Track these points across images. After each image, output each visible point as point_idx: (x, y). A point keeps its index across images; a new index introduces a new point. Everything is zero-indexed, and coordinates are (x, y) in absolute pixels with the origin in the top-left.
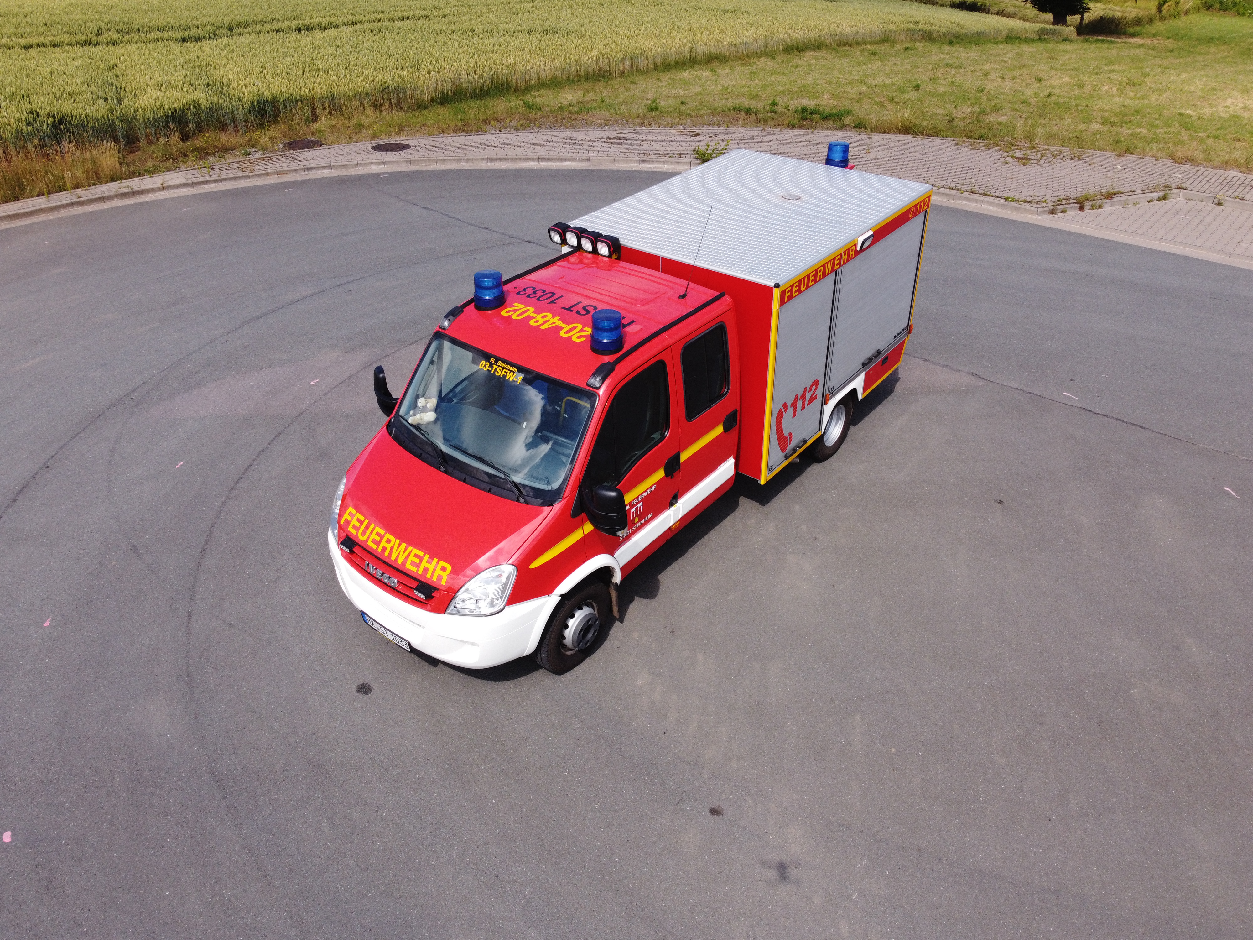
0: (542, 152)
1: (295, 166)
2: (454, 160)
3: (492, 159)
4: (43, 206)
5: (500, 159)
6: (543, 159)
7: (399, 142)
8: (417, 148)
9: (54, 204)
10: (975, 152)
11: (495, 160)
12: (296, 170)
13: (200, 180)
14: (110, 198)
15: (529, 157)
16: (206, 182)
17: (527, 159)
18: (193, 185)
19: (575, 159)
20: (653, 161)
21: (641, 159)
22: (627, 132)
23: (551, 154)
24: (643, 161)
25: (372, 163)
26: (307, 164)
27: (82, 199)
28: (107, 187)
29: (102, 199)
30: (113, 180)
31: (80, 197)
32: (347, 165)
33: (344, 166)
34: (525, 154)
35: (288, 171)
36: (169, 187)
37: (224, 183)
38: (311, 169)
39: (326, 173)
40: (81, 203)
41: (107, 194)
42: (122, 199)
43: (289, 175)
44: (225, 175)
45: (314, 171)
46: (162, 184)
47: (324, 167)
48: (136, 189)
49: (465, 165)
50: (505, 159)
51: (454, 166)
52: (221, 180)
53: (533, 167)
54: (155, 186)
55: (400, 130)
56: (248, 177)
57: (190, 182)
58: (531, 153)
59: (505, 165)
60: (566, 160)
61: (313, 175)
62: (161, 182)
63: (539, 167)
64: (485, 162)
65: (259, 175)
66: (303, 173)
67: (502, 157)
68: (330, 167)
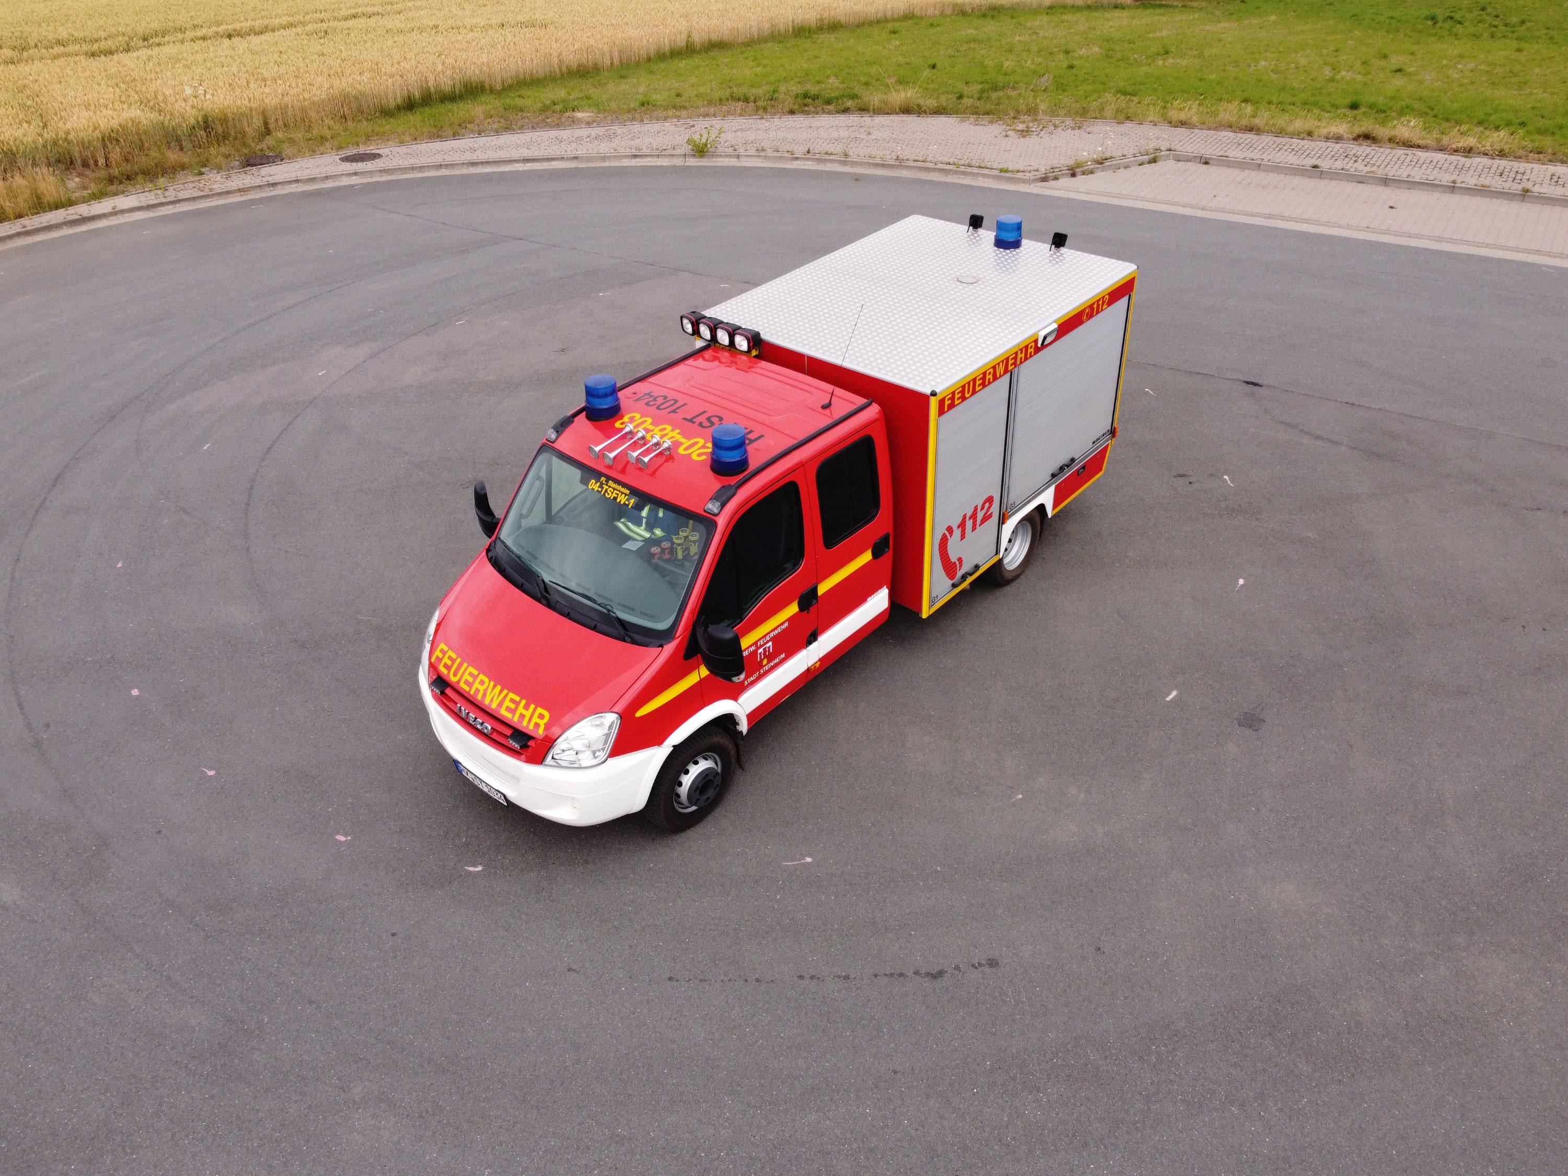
3: (473, 163)
6: (528, 161)
7: (368, 152)
8: (390, 156)
10: (978, 127)
11: (477, 164)
12: (260, 186)
13: (155, 202)
14: (58, 226)
15: (514, 159)
16: (162, 204)
18: (149, 207)
19: (563, 158)
20: (646, 156)
21: (633, 153)
22: (617, 129)
24: (635, 156)
25: (343, 175)
26: (270, 180)
27: (28, 229)
28: (53, 215)
29: (49, 228)
30: (57, 208)
31: (24, 227)
32: (315, 178)
33: (313, 180)
34: (508, 155)
35: (251, 187)
36: (122, 212)
37: (182, 204)
38: (276, 184)
39: (293, 188)
40: (28, 233)
41: (55, 222)
42: (71, 226)
43: (252, 192)
44: (181, 195)
45: (279, 187)
46: (113, 209)
47: (290, 182)
48: (85, 215)
49: (445, 172)
51: (433, 172)
52: (179, 201)
54: (105, 211)
55: (368, 138)
56: (207, 196)
57: (144, 205)
59: (488, 169)
60: (553, 159)
61: (279, 191)
62: (112, 207)
63: (525, 168)
65: (219, 194)
66: (267, 189)
67: (484, 161)
68: (297, 181)
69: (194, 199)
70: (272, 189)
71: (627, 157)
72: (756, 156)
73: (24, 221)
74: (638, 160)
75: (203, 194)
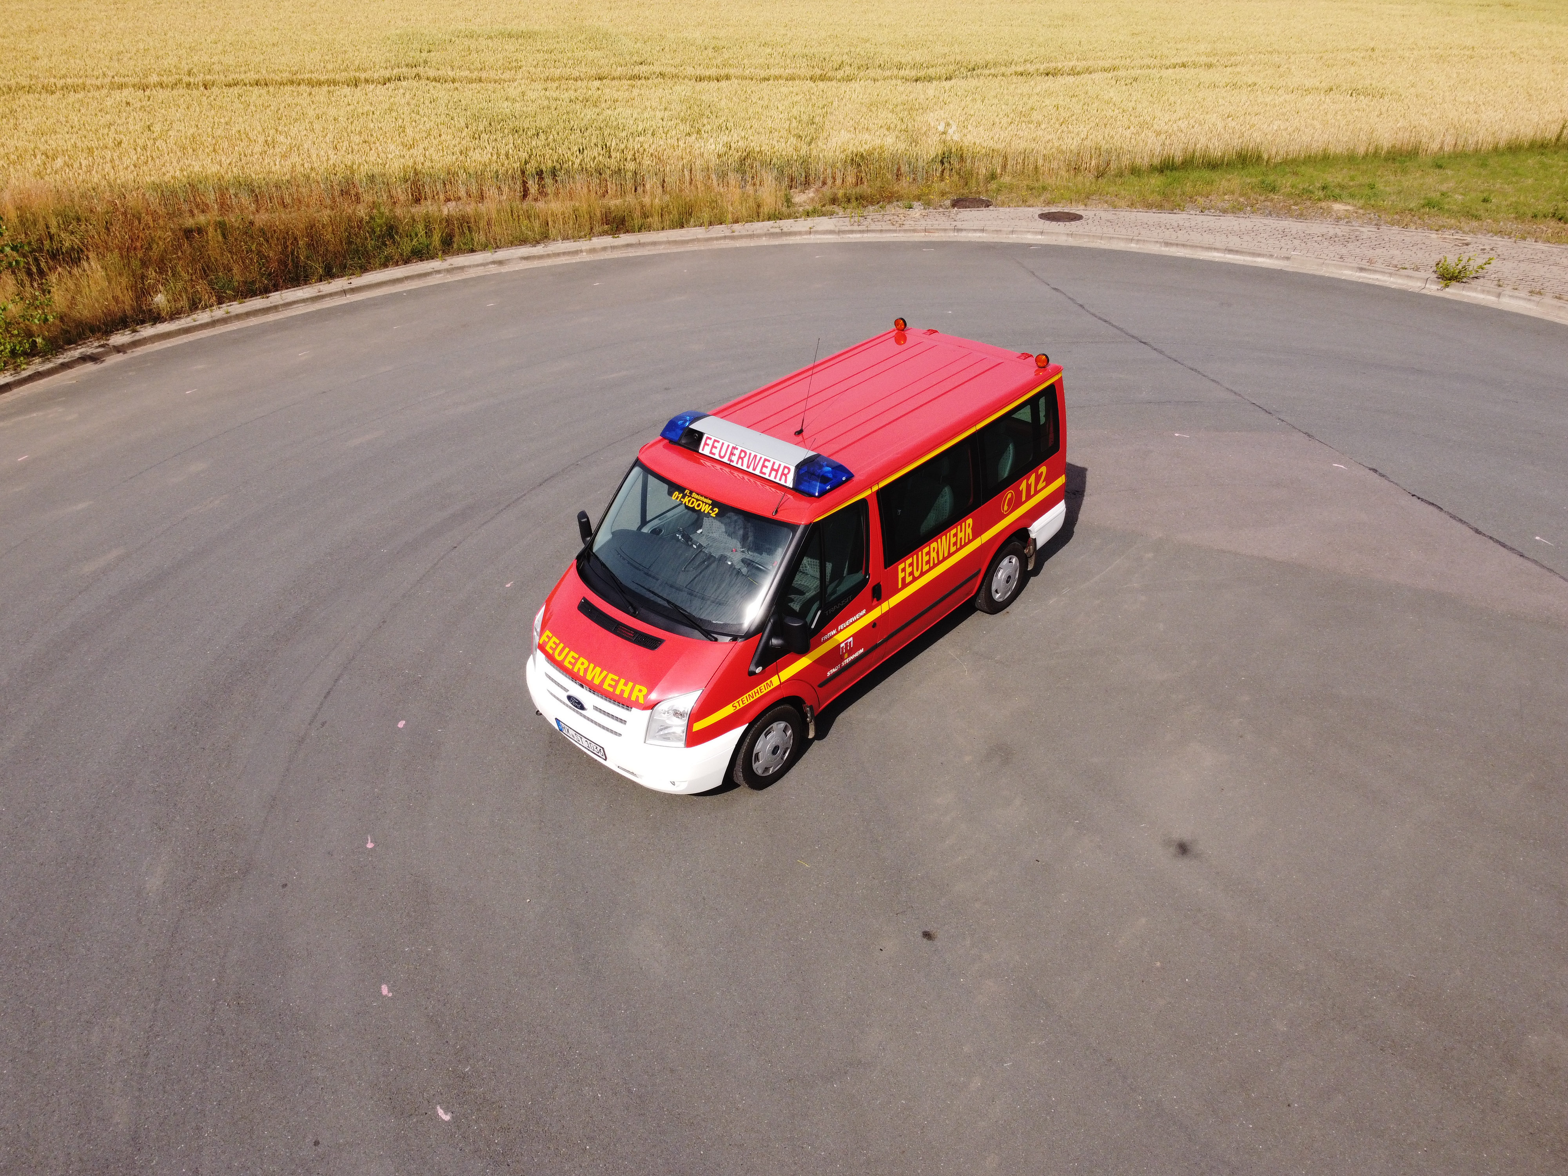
0: (1231, 243)
2: (1123, 239)
3: (1169, 243)
4: (700, 236)
5: (1177, 245)
6: (1230, 251)
7: (1072, 211)
8: (1089, 220)
9: (709, 236)
11: (1171, 244)
12: (945, 229)
13: (847, 229)
14: (759, 236)
15: (1214, 246)
16: (852, 232)
17: (1209, 249)
18: (840, 232)
19: (1271, 256)
20: (1375, 271)
21: (1360, 266)
24: (1361, 269)
25: (1029, 232)
26: (959, 225)
27: (735, 234)
29: (751, 236)
30: (769, 219)
31: (733, 232)
32: (1000, 231)
33: (998, 231)
34: (1211, 242)
35: (937, 229)
36: (817, 232)
38: (961, 230)
39: (975, 236)
40: (732, 238)
41: (759, 232)
42: (772, 239)
43: (936, 235)
45: (964, 234)
46: (810, 228)
47: (976, 230)
48: (785, 230)
49: (1133, 247)
50: (1183, 245)
51: (1120, 246)
52: (868, 231)
53: (1213, 259)
54: (803, 229)
56: (895, 231)
57: (837, 229)
58: (1218, 242)
60: (1259, 255)
61: (963, 237)
62: (811, 226)
63: (1226, 261)
64: (1158, 245)
65: (905, 231)
66: (952, 234)
67: (1180, 242)
68: (983, 230)
69: (881, 231)
70: (956, 234)
71: (1352, 268)
72: (1525, 299)
73: (736, 227)
74: (1363, 274)
75: (892, 228)
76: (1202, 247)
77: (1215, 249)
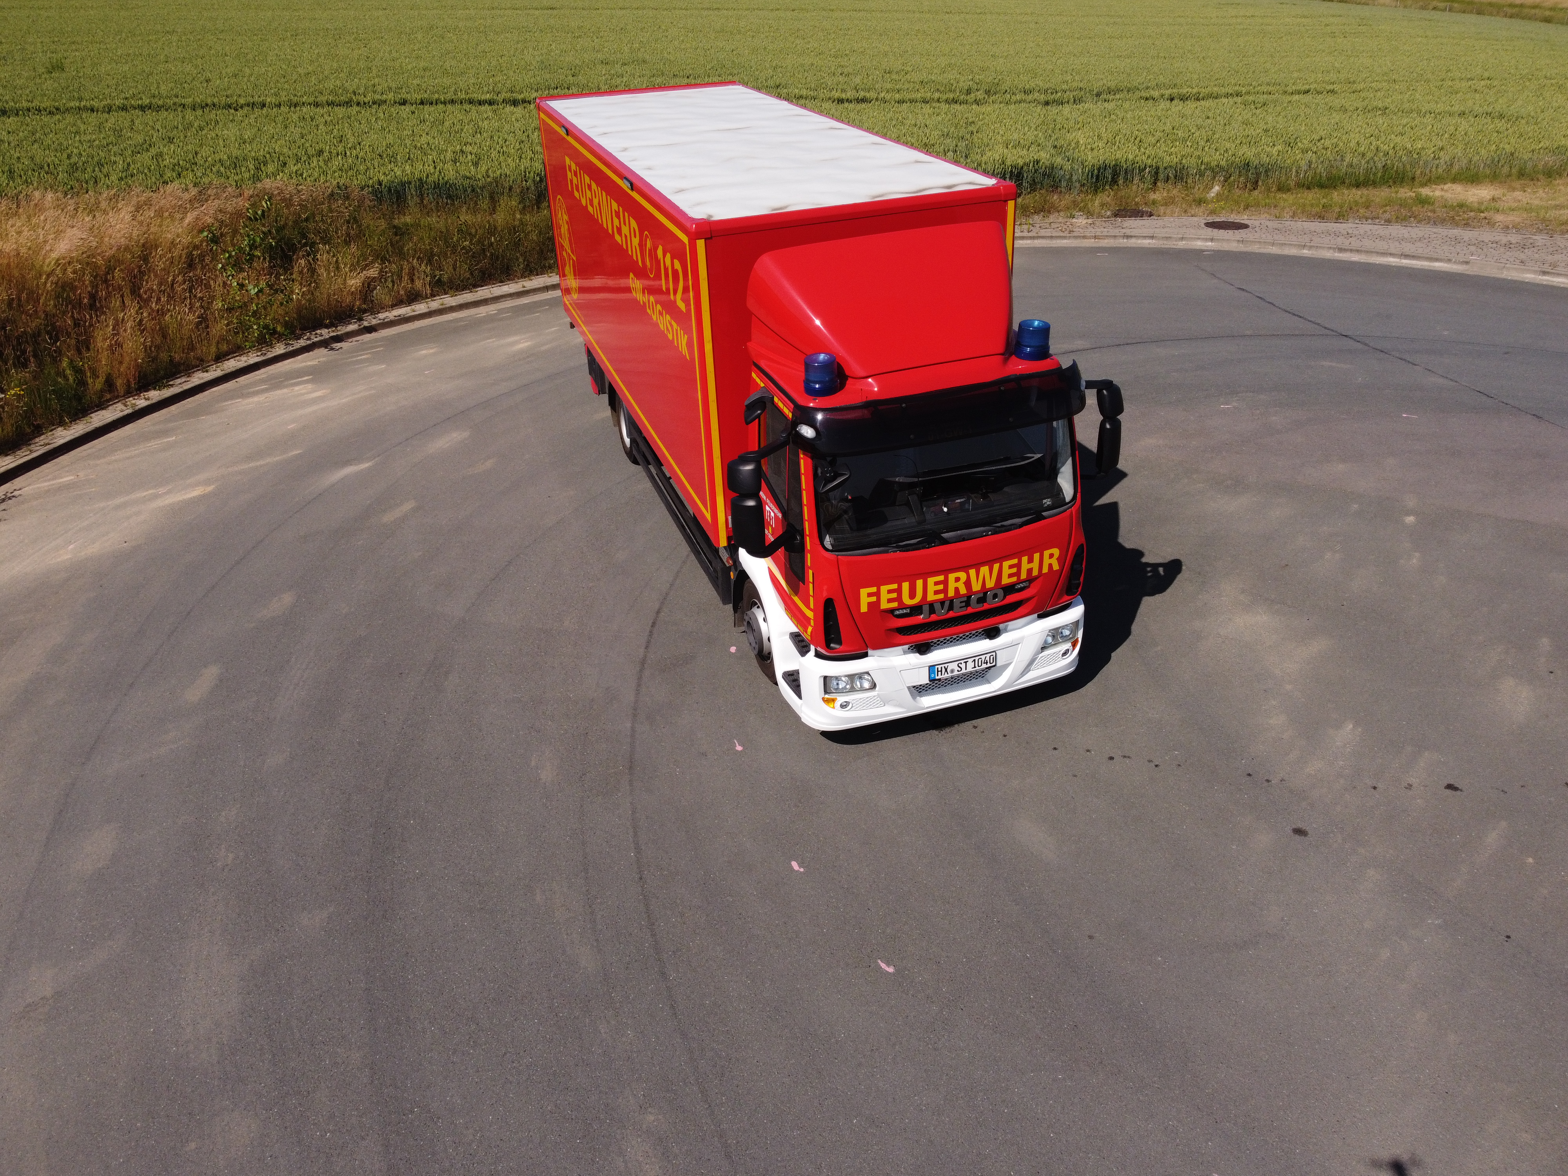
0: (1408, 248)
1: (1116, 232)
2: (1295, 245)
3: (1341, 249)
5: (1351, 251)
7: (1238, 221)
8: (1256, 228)
11: (1345, 250)
12: (1115, 236)
15: (1390, 252)
16: (1022, 238)
17: (1384, 254)
19: (1449, 261)
23: (1420, 251)
24: (1545, 273)
25: (1199, 239)
26: (1128, 232)
33: (1168, 238)
34: (1386, 247)
35: (1107, 236)
37: (1040, 240)
38: (1131, 237)
39: (1146, 243)
43: (1106, 241)
44: (1043, 233)
45: (1133, 240)
47: (1145, 237)
49: (1306, 252)
50: (1358, 251)
51: (1293, 252)
52: (1038, 237)
53: (1388, 264)
56: (1064, 238)
58: (1394, 247)
60: (1437, 260)
61: (1133, 242)
64: (1331, 251)
65: (1076, 237)
66: (1121, 240)
67: (1356, 248)
68: (1152, 237)
69: (1052, 237)
70: (1125, 241)
71: (1535, 272)
74: (1547, 278)
75: (1063, 234)
76: (1377, 253)
77: (1391, 254)
